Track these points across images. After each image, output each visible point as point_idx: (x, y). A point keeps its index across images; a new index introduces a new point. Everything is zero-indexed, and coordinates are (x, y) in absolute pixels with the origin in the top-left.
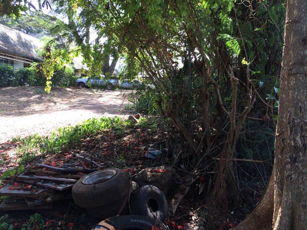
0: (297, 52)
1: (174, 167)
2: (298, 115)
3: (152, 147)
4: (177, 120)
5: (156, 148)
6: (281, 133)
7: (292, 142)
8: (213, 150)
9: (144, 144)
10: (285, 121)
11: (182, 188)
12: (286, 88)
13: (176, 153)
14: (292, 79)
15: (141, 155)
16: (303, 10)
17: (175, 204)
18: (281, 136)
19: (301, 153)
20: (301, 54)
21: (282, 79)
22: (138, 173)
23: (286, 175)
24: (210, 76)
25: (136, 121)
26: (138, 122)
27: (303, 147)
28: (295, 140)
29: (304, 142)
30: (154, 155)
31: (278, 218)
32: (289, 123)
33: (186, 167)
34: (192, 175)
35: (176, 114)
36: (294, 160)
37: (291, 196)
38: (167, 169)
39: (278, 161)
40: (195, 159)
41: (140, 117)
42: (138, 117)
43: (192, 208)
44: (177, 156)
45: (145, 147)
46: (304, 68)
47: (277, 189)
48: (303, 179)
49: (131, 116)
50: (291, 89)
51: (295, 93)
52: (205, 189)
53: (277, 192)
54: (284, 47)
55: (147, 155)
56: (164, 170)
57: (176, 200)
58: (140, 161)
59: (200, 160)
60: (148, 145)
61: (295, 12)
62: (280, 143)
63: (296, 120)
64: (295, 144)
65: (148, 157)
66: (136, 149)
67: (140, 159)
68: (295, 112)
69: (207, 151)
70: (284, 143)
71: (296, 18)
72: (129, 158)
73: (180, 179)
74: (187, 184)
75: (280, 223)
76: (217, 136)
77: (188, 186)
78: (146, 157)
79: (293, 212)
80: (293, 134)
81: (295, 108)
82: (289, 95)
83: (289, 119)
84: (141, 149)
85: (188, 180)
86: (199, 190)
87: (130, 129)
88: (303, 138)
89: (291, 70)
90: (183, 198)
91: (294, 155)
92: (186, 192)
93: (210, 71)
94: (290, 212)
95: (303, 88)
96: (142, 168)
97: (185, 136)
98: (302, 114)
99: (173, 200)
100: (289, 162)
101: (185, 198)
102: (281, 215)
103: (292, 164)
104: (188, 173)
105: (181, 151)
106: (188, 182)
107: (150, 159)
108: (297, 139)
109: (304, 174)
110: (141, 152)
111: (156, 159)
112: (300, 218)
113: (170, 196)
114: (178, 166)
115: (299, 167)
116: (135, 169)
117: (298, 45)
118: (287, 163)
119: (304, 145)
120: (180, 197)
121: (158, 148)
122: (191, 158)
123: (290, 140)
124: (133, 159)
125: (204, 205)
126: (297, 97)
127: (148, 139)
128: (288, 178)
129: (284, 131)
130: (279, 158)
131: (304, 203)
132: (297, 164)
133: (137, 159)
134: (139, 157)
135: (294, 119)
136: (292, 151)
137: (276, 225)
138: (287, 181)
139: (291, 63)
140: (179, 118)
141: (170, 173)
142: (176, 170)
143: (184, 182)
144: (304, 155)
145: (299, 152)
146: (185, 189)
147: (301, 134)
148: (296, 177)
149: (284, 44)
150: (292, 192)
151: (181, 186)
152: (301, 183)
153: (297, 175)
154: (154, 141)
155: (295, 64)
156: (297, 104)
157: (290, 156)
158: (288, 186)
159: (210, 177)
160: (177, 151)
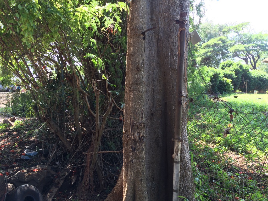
0: (133, 75)
1: (49, 165)
2: (135, 118)
3: (28, 149)
4: (52, 123)
5: (32, 149)
6: (126, 131)
7: (133, 137)
8: (84, 146)
9: (20, 147)
10: (128, 122)
11: (56, 182)
12: (128, 100)
13: (52, 152)
14: (131, 94)
15: (17, 158)
16: (137, 48)
17: (50, 197)
18: (126, 133)
19: (138, 144)
20: (136, 77)
21: (126, 94)
22: (13, 175)
23: (130, 160)
24: (79, 86)
25: (11, 124)
26: (13, 125)
27: (139, 140)
28: (134, 135)
29: (140, 136)
30: (30, 156)
31: (125, 192)
32: (130, 124)
33: (60, 164)
34: (66, 169)
35: (51, 118)
36: (134, 149)
37: (133, 175)
38: (43, 167)
39: (125, 151)
40: (69, 155)
41: (16, 120)
42: (13, 120)
43: (66, 198)
44: (53, 155)
45: (21, 149)
46: (138, 87)
47: (125, 171)
48: (139, 161)
49: (6, 120)
50: (131, 100)
51: (133, 103)
52: (77, 180)
53: (125, 173)
54: (126, 71)
55: (24, 157)
56: (40, 169)
57: (51, 194)
58: (16, 164)
59: (72, 156)
60: (24, 147)
61: (132, 49)
62: (126, 138)
63: (134, 121)
64: (134, 138)
65: (25, 158)
66: (11, 152)
67: (16, 161)
68: (134, 117)
69: (78, 148)
70: (128, 138)
71: (132, 53)
72: (4, 161)
73: (55, 174)
74: (61, 178)
75: (127, 195)
76: (86, 134)
77: (62, 179)
78: (22, 159)
79: (135, 186)
80: (133, 131)
81: (134, 114)
82: (130, 105)
83: (130, 121)
84: (17, 152)
85: (62, 174)
86: (72, 181)
87: (5, 133)
88: (139, 133)
89: (130, 88)
90: (57, 190)
91: (134, 146)
92: (60, 185)
93: (79, 82)
94: (133, 186)
95: (138, 100)
96: (18, 170)
97: (59, 136)
98: (138, 118)
99: (49, 194)
100: (131, 151)
101: (59, 190)
102: (127, 189)
103: (133, 152)
104: (62, 169)
105: (56, 150)
106: (62, 176)
107: (26, 160)
108: (135, 134)
109: (140, 158)
110: (16, 155)
111: (33, 160)
112: (138, 189)
113: (46, 191)
114: (53, 163)
115: (137, 154)
116: (11, 172)
117: (134, 71)
118: (130, 152)
119: (139, 138)
120: (55, 190)
121: (34, 149)
122: (65, 155)
123: (131, 136)
124: (9, 162)
125: (76, 193)
126: (135, 106)
127: (24, 141)
128: (131, 162)
129: (128, 130)
130: (125, 148)
131: (141, 178)
132: (136, 152)
133: (13, 161)
134: (15, 160)
135: (133, 121)
136: (133, 143)
137: (124, 197)
138: (130, 164)
139: (130, 83)
140: (53, 121)
141: (46, 170)
142: (51, 167)
143: (59, 177)
144: (140, 145)
145: (137, 143)
146: (59, 183)
147: (138, 131)
148: (136, 161)
149: (126, 69)
150: (134, 172)
151: (56, 181)
152: (138, 165)
153: (136, 159)
154: (30, 142)
155: (132, 83)
156: (135, 110)
157: (132, 147)
158: (131, 168)
159: (81, 169)
160: (52, 151)
